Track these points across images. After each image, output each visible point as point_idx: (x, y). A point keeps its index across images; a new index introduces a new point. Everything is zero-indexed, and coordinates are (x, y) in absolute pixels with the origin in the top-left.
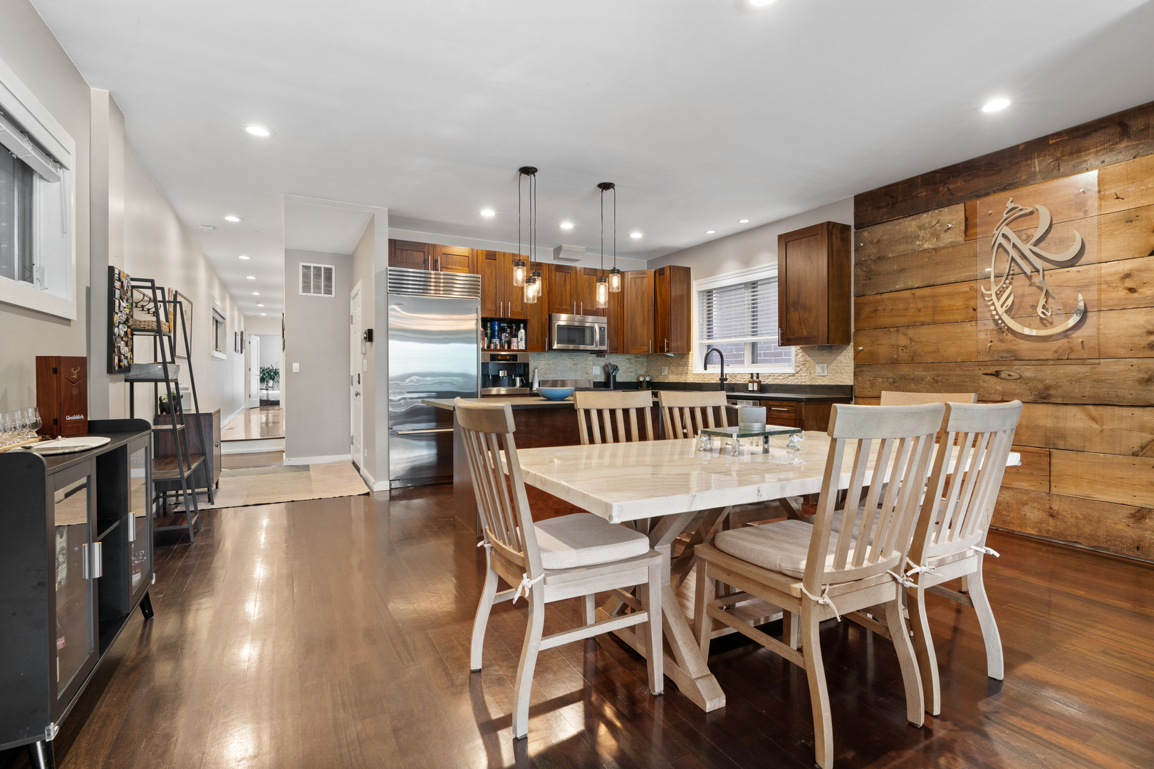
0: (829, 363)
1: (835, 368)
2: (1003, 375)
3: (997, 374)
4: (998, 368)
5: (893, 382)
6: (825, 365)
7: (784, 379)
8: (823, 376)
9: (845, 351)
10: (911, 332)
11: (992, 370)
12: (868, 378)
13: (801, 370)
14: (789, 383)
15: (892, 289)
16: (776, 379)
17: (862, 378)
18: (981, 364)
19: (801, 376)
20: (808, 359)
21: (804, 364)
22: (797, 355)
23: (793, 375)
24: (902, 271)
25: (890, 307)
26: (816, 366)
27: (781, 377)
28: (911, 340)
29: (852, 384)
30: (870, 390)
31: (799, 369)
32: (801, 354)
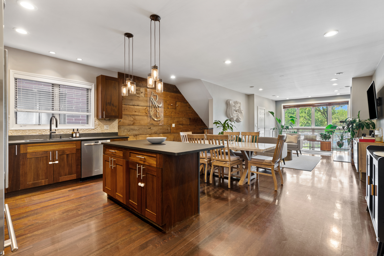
0: (109, 125)
1: (112, 126)
2: (151, 128)
3: (150, 128)
4: (150, 127)
5: (129, 131)
6: (108, 126)
7: (89, 131)
8: (107, 130)
9: (115, 121)
10: (134, 117)
11: (149, 127)
12: (122, 130)
13: (97, 127)
14: (91, 133)
15: (129, 104)
16: (84, 131)
17: (121, 130)
18: (148, 126)
19: (97, 130)
20: (100, 123)
21: (99, 125)
22: (95, 122)
23: (94, 129)
24: (132, 100)
25: (128, 109)
26: (104, 126)
27: (87, 130)
28: (134, 119)
29: (117, 132)
30: (123, 133)
31: (96, 127)
32: (97, 121)
